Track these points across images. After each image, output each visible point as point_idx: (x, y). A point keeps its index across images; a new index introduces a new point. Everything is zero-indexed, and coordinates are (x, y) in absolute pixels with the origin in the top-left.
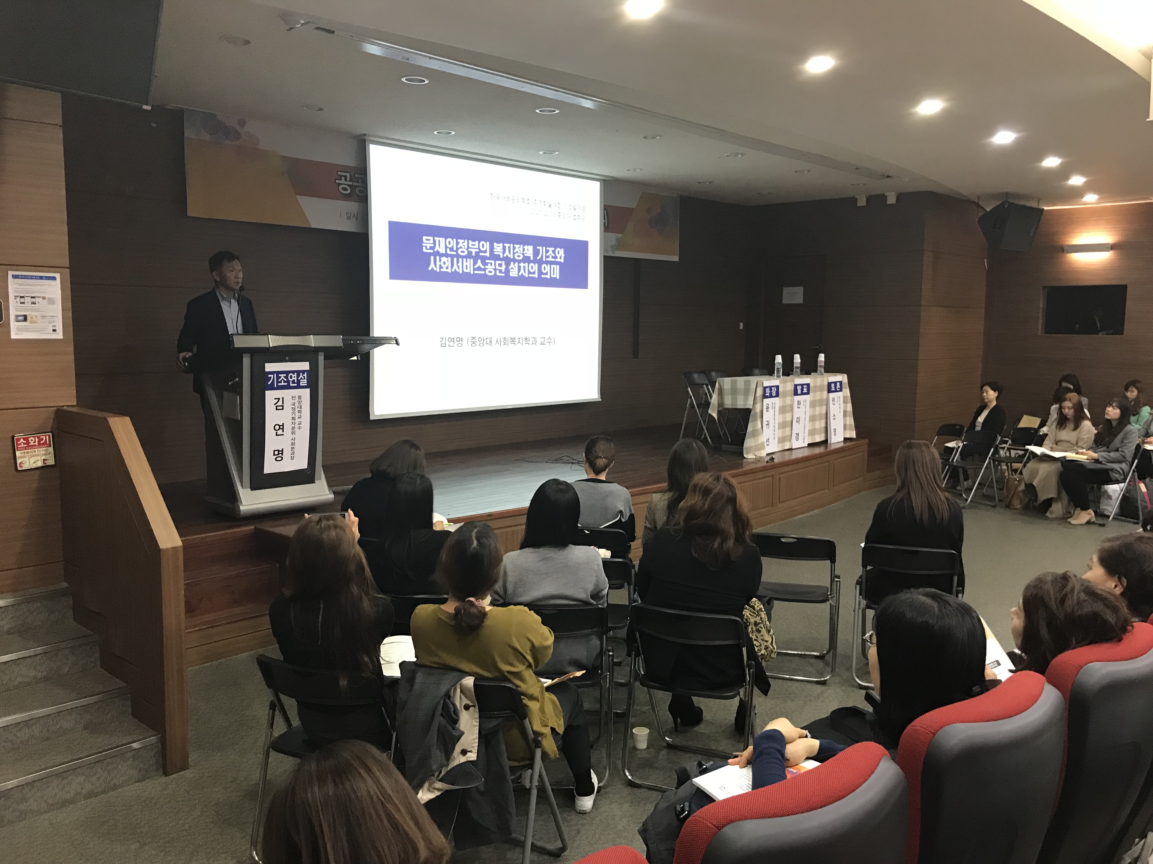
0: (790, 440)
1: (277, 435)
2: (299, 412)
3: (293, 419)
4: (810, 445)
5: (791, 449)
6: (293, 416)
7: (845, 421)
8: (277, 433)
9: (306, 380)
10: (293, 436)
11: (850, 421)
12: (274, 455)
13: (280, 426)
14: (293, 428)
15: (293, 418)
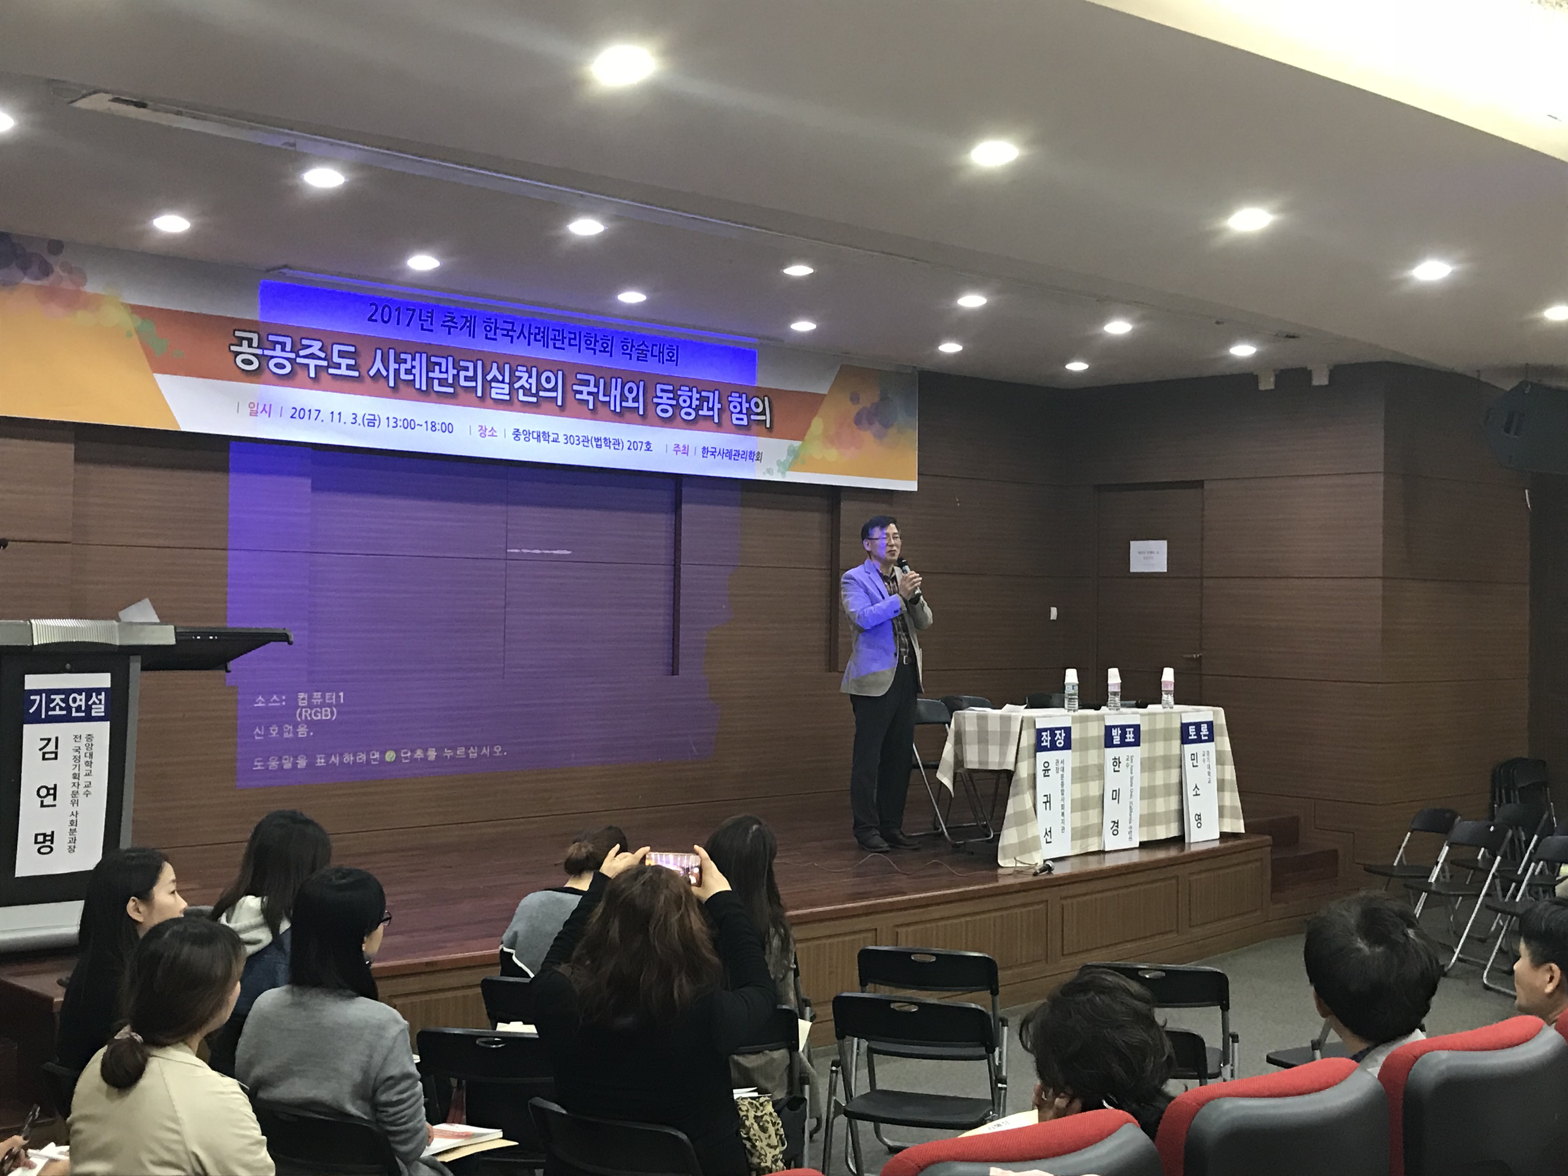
0: (1100, 833)
1: (42, 806)
2: (89, 764)
3: (75, 778)
4: (1143, 845)
5: (1102, 852)
6: (76, 771)
7: (1221, 799)
8: (42, 802)
9: (103, 707)
10: (75, 809)
11: (1233, 799)
12: (36, 842)
13: (48, 789)
14: (75, 794)
15: (75, 776)
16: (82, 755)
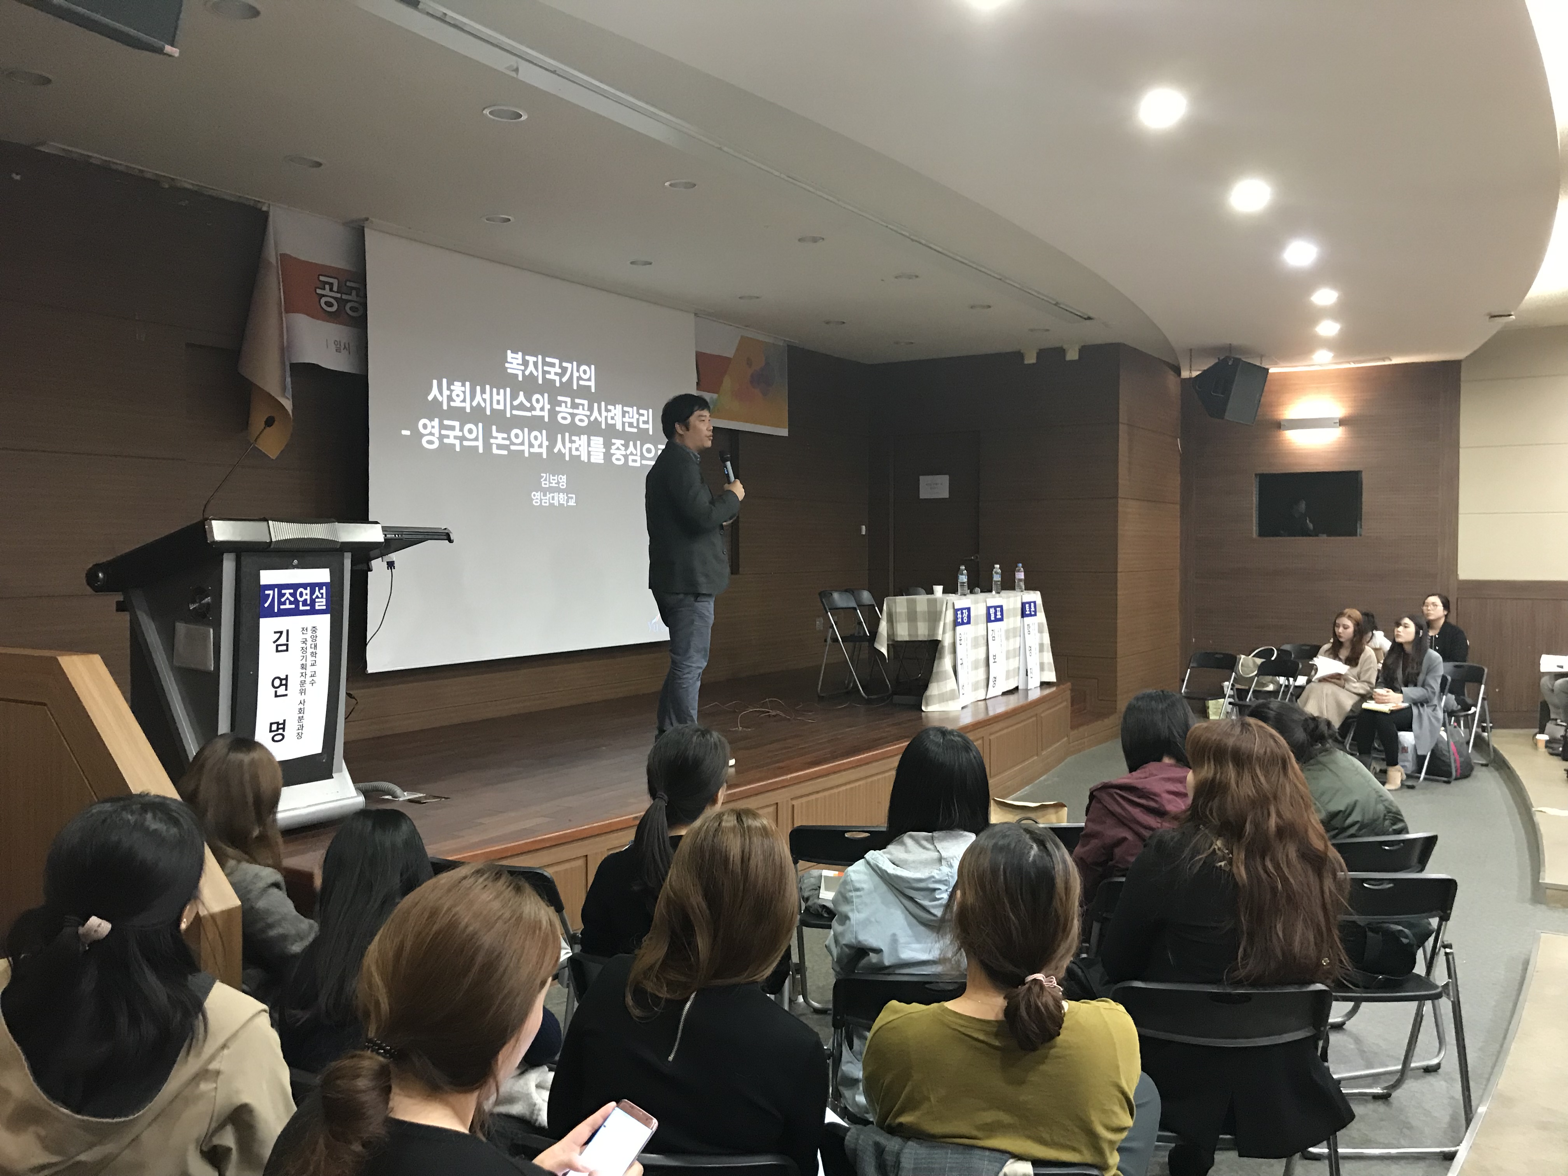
1: (276, 696)
2: (314, 654)
3: (302, 668)
4: (1004, 693)
5: (987, 700)
6: (304, 662)
8: (276, 692)
9: (324, 600)
10: (302, 697)
12: (271, 731)
13: (281, 680)
14: (303, 683)
16: (308, 646)
